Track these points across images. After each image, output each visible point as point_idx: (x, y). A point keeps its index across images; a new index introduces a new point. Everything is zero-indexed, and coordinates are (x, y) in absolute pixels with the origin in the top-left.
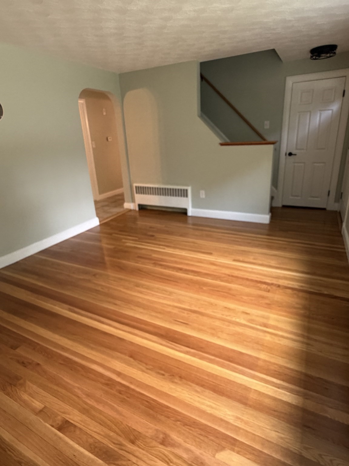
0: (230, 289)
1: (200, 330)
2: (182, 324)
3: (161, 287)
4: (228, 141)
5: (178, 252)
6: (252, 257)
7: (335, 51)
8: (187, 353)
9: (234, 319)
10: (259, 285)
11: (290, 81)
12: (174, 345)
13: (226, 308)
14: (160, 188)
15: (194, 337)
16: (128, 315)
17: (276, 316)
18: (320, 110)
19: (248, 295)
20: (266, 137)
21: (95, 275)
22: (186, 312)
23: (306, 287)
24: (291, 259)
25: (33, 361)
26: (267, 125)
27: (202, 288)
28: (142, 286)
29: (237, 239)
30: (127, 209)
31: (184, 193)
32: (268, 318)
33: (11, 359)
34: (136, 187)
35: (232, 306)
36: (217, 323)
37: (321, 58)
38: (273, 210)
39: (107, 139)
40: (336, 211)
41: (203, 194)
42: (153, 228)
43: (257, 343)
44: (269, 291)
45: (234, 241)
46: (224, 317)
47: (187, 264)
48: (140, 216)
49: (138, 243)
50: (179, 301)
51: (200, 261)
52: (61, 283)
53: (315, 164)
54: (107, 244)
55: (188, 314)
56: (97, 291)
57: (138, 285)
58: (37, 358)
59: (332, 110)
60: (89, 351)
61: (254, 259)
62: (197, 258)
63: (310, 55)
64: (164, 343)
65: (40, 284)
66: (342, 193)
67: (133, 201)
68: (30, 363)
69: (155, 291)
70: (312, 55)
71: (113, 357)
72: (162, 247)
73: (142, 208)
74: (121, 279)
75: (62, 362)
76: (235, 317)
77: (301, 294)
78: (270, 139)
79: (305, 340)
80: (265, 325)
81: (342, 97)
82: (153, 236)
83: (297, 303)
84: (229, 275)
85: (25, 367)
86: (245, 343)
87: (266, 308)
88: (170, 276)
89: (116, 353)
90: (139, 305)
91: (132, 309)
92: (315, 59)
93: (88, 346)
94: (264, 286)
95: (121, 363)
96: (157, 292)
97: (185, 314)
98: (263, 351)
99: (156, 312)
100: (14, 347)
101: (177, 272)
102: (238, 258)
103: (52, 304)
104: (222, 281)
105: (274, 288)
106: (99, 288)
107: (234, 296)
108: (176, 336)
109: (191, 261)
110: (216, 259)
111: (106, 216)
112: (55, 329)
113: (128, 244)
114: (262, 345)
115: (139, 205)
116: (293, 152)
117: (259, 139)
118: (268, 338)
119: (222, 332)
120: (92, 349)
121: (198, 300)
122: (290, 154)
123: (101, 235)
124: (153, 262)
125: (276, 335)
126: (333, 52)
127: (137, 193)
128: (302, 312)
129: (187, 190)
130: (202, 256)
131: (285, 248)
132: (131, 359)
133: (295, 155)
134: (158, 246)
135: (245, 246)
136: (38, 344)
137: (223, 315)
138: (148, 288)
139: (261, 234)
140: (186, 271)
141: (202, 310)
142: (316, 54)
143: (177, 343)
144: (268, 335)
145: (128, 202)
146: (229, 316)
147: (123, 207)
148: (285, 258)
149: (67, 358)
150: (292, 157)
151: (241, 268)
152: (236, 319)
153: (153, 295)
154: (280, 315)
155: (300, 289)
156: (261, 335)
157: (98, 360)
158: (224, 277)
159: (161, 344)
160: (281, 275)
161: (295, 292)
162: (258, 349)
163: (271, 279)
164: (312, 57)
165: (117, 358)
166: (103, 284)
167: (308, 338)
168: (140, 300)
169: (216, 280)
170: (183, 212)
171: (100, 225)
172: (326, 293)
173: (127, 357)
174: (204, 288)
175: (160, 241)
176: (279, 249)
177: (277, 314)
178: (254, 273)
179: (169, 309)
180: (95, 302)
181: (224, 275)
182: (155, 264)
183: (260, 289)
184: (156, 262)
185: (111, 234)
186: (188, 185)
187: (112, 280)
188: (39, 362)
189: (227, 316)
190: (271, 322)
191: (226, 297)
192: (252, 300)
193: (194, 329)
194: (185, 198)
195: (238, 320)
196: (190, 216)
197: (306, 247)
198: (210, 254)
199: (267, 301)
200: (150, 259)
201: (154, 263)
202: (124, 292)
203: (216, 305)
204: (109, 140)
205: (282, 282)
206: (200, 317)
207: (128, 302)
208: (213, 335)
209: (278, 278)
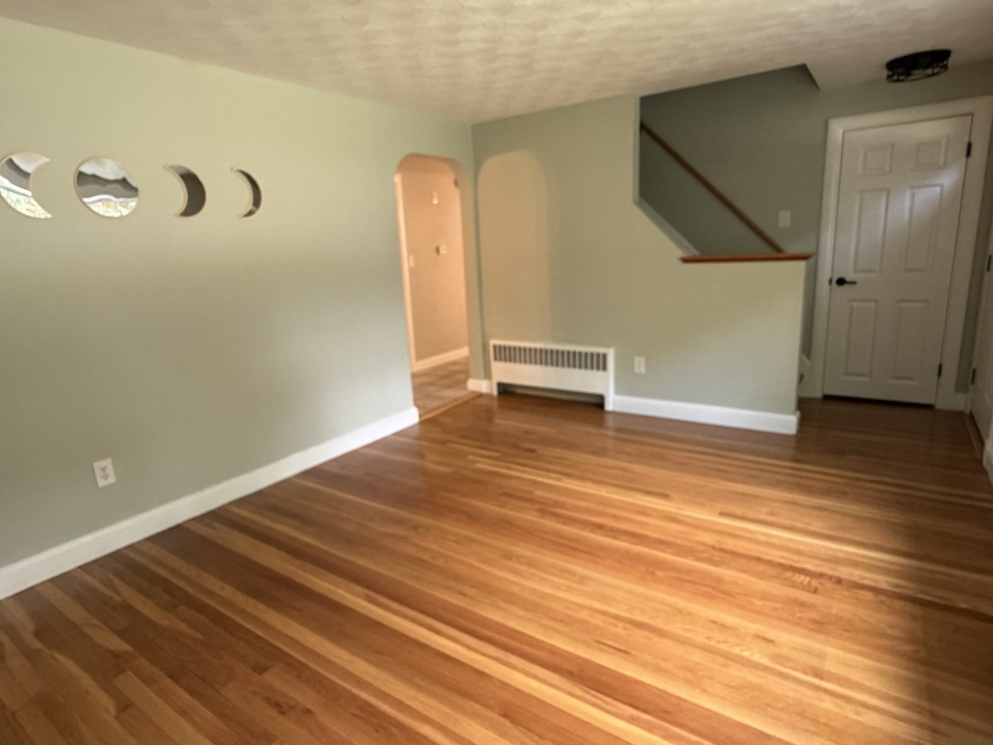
0: (719, 580)
1: (658, 670)
2: (615, 651)
3: (558, 562)
4: (696, 253)
5: (589, 489)
6: (765, 510)
7: (945, 63)
8: (632, 720)
9: (736, 650)
10: (789, 574)
11: (838, 128)
12: (600, 699)
13: (714, 622)
14: (546, 351)
15: (644, 684)
16: (491, 620)
17: (841, 653)
18: (912, 187)
19: (765, 596)
20: (782, 245)
21: (415, 528)
22: (620, 624)
23: (909, 588)
24: (860, 518)
25: (298, 703)
26: (785, 219)
27: (653, 573)
28: (519, 559)
29: (720, 467)
30: (473, 392)
31: (599, 362)
32: (821, 656)
33: (255, 693)
34: (495, 347)
35: (729, 619)
36: (697, 657)
37: (911, 78)
38: (803, 405)
39: (438, 250)
40: (961, 413)
41: (640, 365)
42: (533, 434)
43: (802, 715)
44: (815, 591)
45: (717, 470)
46: (712, 643)
47: (615, 517)
48: (500, 407)
49: (502, 464)
50: (603, 598)
51: (643, 511)
52: (350, 541)
53: (904, 305)
54: (437, 463)
55: (625, 629)
56: (422, 562)
57: (508, 556)
58: (306, 697)
59: (942, 186)
60: (412, 692)
61: (772, 514)
62: (634, 505)
63: (885, 73)
64: (577, 691)
65: (307, 539)
66: (974, 371)
67: (488, 375)
68: (292, 707)
69: (546, 572)
70: (890, 73)
71: (464, 712)
72: (553, 475)
73: (506, 391)
74: (474, 541)
75: (357, 712)
76: (739, 645)
77: (899, 604)
78: (792, 249)
79: (925, 720)
80: (818, 674)
81: (965, 159)
82: (532, 451)
83: (892, 627)
84: (713, 548)
85: (283, 713)
86: (770, 710)
87: (812, 630)
88: (577, 540)
89: (470, 702)
90: (513, 599)
91: (500, 609)
92: (898, 81)
93: (408, 681)
94: (800, 578)
95: (485, 728)
96: (553, 574)
97: (620, 629)
98: (820, 735)
99: (555, 620)
100: (260, 669)
101: (592, 531)
102: (731, 508)
103: (330, 583)
104: (699, 559)
105: (829, 585)
106: (426, 557)
107: (733, 596)
108: (603, 678)
109: (623, 509)
110: (680, 509)
111: (432, 404)
112: (340, 637)
113: (479, 466)
114: (816, 721)
115: (500, 385)
116: (849, 277)
117: (766, 250)
118: (828, 704)
119: (711, 678)
120: (418, 688)
121: (647, 598)
122: (841, 282)
123: (424, 443)
124: (538, 507)
125: (847, 699)
126: (941, 64)
127: (496, 359)
128: (908, 648)
129: (605, 356)
130: (648, 502)
131: (844, 493)
132: (507, 723)
133: (854, 283)
134: (543, 473)
135: (745, 483)
136: (307, 667)
137: (708, 638)
138: (531, 563)
139: (778, 458)
140: (614, 533)
141: (658, 623)
142: (901, 70)
143: (608, 695)
144: (827, 698)
145: (477, 377)
146: (725, 642)
147: (465, 388)
148: (845, 514)
149: (368, 704)
150: (846, 287)
151: (741, 533)
152: (742, 650)
153: (543, 580)
154: (851, 651)
155: (894, 593)
156: (809, 696)
157: (432, 715)
158: (700, 552)
159: (570, 694)
160: (842, 555)
161: (883, 598)
162: (807, 731)
163: (816, 562)
164: (889, 77)
165: (475, 716)
166: (435, 547)
167: (933, 715)
168: (515, 589)
169: (684, 557)
170: (597, 403)
171: (421, 423)
172: (963, 606)
173: (496, 716)
174: (659, 574)
175: (550, 462)
176: (826, 493)
177: (842, 648)
178: (773, 546)
179: (583, 615)
180: (418, 586)
181: (702, 548)
182: (543, 512)
183: (793, 585)
184: (545, 509)
185: (443, 443)
186: (608, 346)
187: (450, 540)
188: (310, 707)
189: (719, 642)
190: (830, 667)
191: (712, 598)
192: (776, 609)
193: (643, 665)
194: (600, 373)
195: (746, 654)
196: (609, 413)
197: (898, 494)
198: (665, 496)
199: (814, 615)
200: (531, 501)
201: (541, 510)
202: (479, 569)
203: (689, 614)
204: (442, 252)
205: (844, 572)
206: (656, 639)
207: (489, 590)
208: (690, 683)
209: (835, 560)
